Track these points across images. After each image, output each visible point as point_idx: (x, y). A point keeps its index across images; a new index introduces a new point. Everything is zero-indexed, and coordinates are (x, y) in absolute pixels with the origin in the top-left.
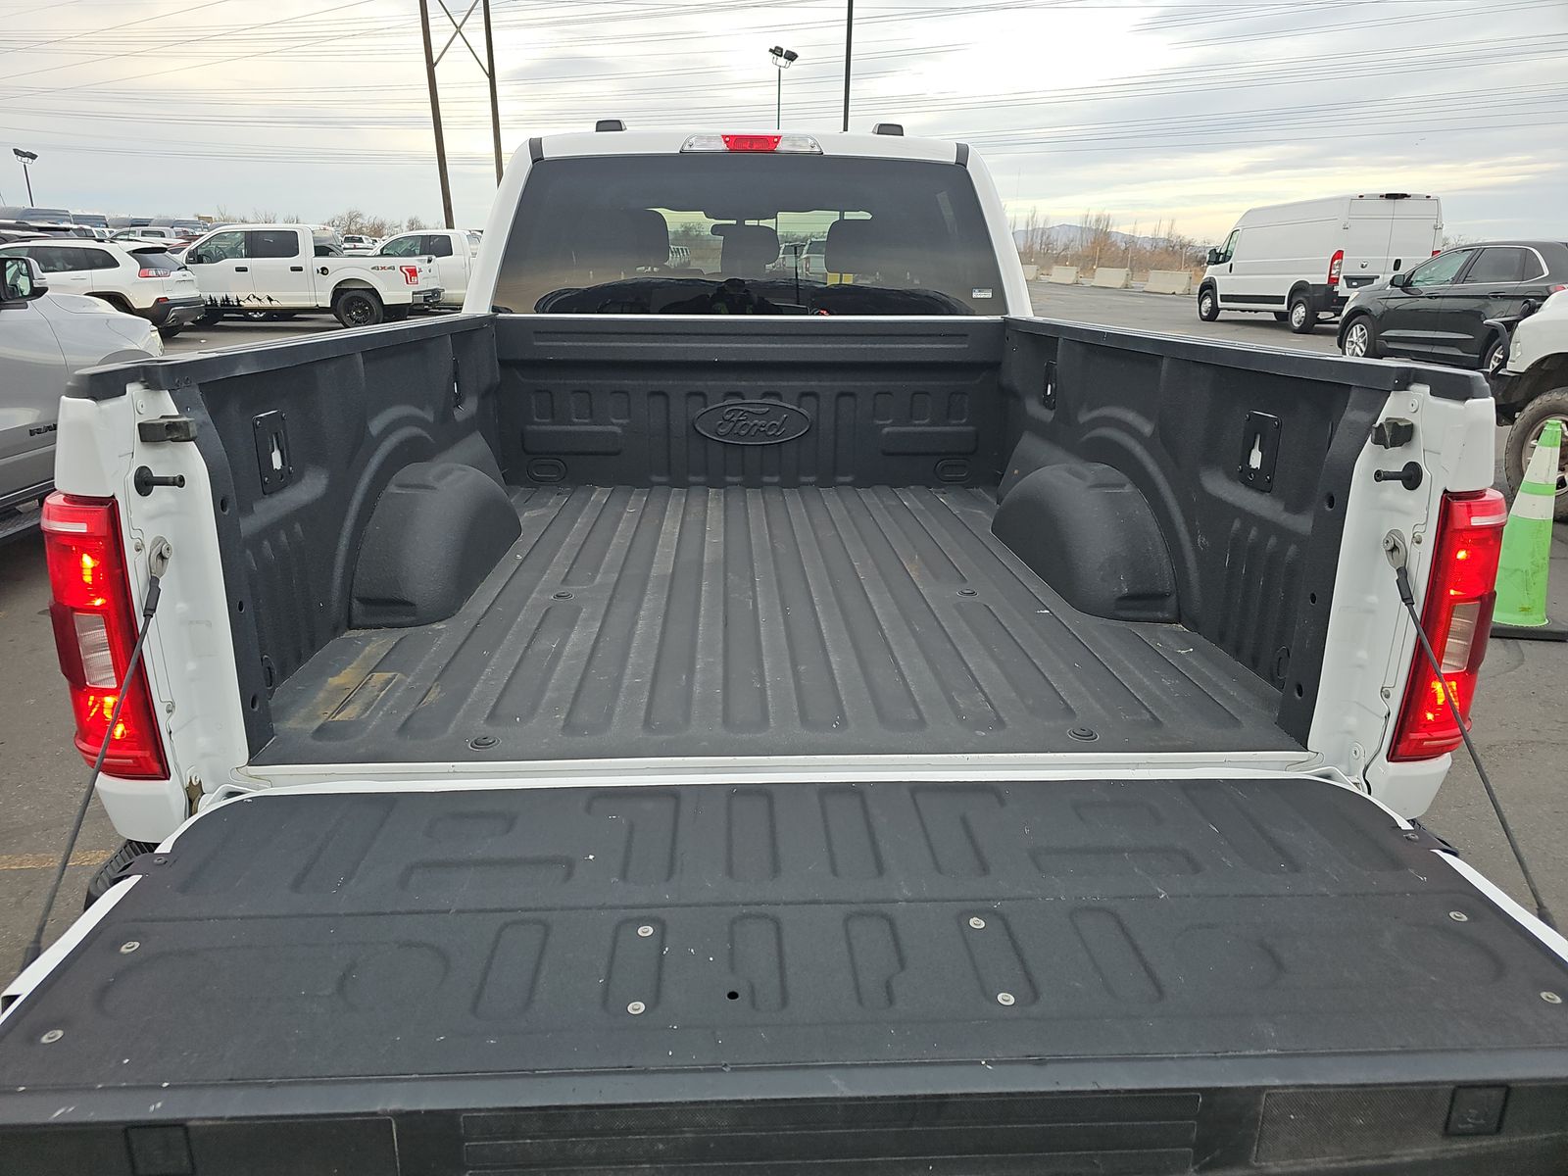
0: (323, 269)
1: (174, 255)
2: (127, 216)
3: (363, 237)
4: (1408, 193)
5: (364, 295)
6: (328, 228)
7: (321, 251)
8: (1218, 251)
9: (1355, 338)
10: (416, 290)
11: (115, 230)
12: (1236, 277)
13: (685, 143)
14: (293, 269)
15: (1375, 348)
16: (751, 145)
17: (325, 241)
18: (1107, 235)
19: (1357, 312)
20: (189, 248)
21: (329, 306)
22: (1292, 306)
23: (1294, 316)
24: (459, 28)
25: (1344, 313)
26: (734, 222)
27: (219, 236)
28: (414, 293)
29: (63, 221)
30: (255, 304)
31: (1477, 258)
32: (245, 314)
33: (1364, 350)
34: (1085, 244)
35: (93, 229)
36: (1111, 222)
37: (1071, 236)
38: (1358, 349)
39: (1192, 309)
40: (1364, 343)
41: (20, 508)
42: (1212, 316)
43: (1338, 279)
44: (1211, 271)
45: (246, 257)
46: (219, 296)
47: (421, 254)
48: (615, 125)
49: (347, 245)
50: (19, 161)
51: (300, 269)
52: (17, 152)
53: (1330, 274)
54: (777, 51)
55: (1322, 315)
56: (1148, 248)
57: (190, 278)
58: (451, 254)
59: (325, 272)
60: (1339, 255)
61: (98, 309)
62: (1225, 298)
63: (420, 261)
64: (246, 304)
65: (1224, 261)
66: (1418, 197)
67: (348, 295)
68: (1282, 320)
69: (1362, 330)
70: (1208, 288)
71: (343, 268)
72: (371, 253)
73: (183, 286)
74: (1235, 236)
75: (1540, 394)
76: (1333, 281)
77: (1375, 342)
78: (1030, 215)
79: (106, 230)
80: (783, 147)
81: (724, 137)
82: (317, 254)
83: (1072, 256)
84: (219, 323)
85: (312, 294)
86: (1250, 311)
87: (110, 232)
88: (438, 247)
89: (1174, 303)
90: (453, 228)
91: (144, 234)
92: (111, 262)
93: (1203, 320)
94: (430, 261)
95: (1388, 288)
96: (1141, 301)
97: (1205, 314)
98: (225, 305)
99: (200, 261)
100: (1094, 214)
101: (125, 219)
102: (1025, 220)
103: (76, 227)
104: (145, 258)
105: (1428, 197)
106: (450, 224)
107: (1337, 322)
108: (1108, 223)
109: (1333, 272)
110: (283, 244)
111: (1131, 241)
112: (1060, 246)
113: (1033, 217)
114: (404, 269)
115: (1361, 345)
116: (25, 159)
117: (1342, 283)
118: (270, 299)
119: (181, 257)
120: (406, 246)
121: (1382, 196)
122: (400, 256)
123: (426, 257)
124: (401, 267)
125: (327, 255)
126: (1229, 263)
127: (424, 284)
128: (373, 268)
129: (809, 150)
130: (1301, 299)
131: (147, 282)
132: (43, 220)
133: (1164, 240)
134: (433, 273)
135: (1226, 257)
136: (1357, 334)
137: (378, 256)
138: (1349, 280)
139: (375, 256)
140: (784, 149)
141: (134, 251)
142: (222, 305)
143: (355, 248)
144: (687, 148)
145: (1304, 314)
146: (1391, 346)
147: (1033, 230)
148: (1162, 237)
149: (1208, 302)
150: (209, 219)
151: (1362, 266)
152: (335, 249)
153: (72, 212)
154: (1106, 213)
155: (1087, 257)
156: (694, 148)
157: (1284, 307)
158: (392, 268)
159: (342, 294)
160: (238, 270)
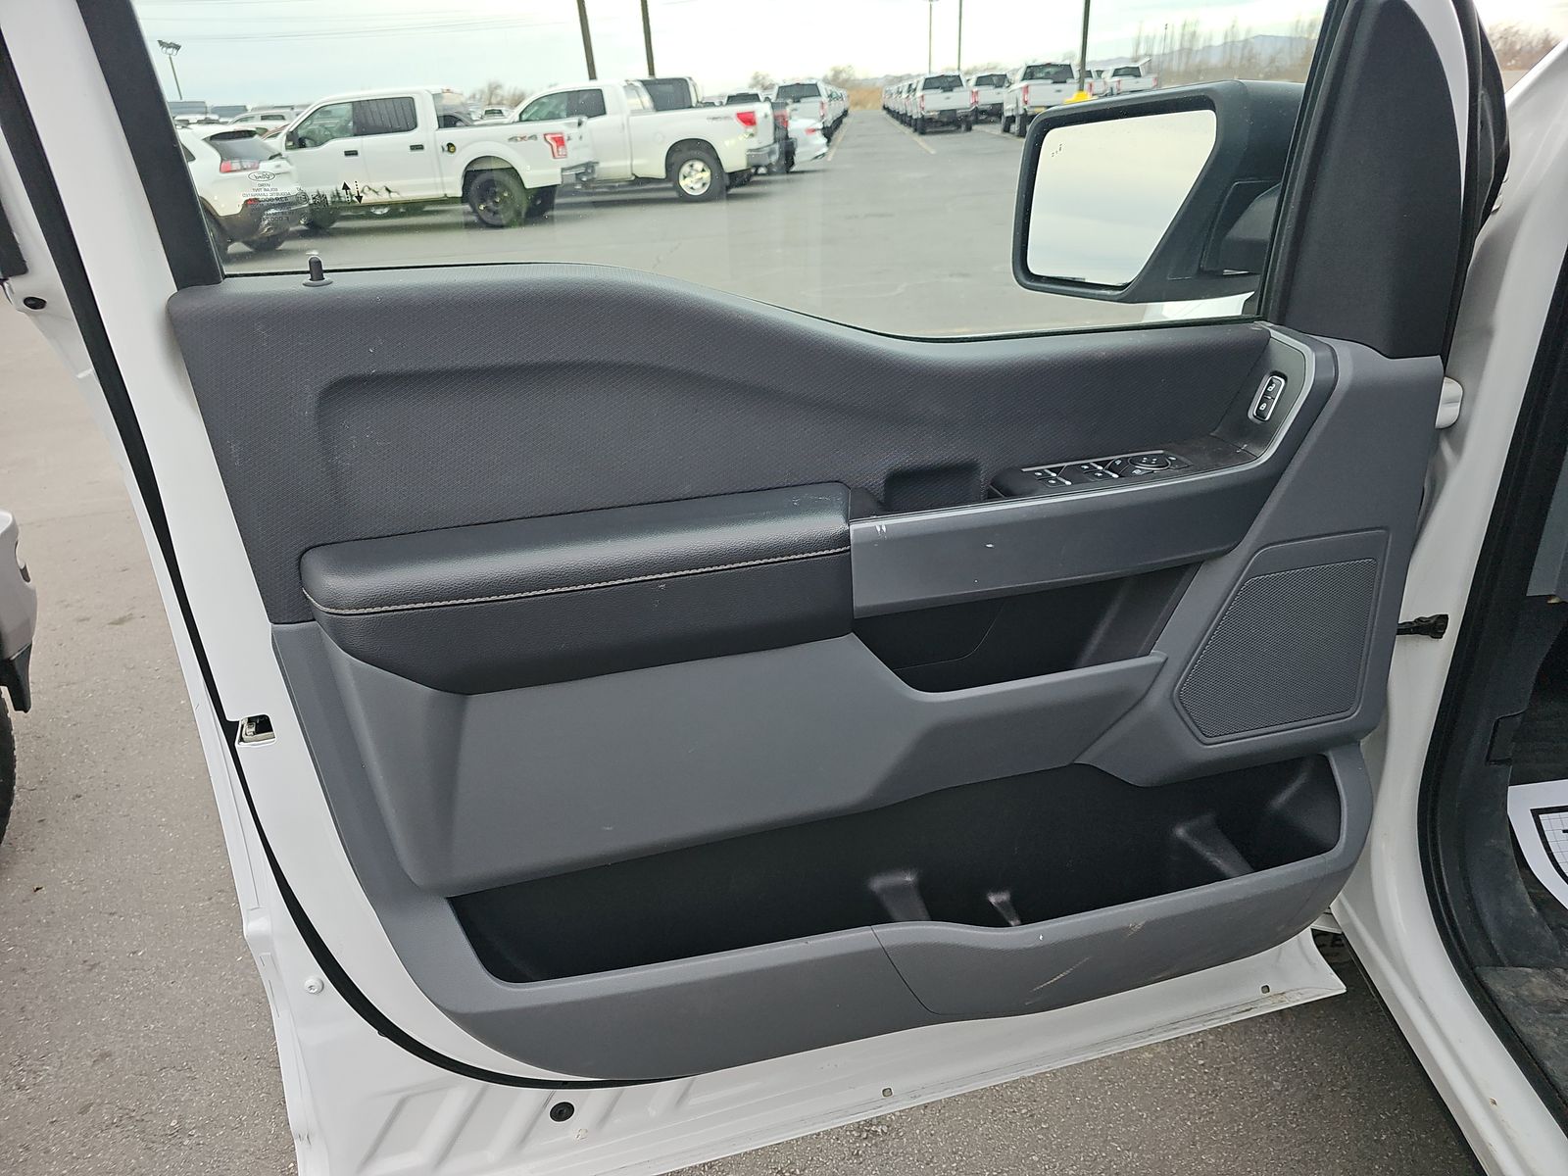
0: (450, 145)
3: (503, 109)
5: (501, 176)
7: (448, 121)
10: (565, 166)
14: (412, 148)
17: (452, 110)
20: (287, 129)
21: (460, 193)
27: (321, 110)
28: (563, 170)
30: (374, 197)
32: (366, 211)
45: (355, 136)
46: (328, 189)
47: (567, 116)
51: (421, 147)
52: (161, 42)
57: (287, 170)
58: (605, 113)
59: (452, 148)
63: (569, 124)
67: (480, 178)
71: (476, 142)
72: (507, 120)
73: (276, 180)
82: (441, 126)
84: (337, 225)
85: (438, 180)
88: (590, 104)
94: (580, 124)
98: (338, 202)
99: (301, 145)
106: (592, 76)
110: (397, 115)
113: (1233, 26)
114: (548, 137)
116: (170, 50)
118: (389, 191)
120: (549, 106)
122: (541, 119)
123: (575, 120)
124: (545, 135)
125: (454, 126)
127: (575, 156)
128: (511, 139)
131: (234, 178)
134: (584, 140)
137: (517, 122)
139: (513, 123)
141: (213, 138)
142: (333, 202)
147: (1233, 42)
152: (461, 118)
158: (534, 137)
159: (475, 176)
160: (348, 153)
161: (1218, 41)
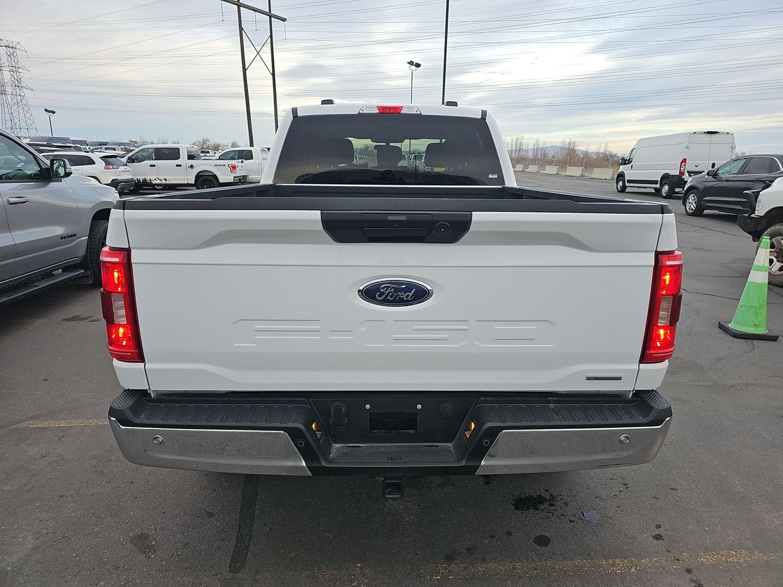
0: (191, 166)
1: (121, 159)
2: (96, 140)
3: (210, 151)
4: (718, 131)
5: (211, 178)
6: (194, 146)
7: (191, 157)
8: (625, 159)
9: (691, 201)
10: (236, 176)
11: (91, 147)
12: (634, 171)
13: (360, 110)
14: (177, 166)
15: (700, 206)
16: (390, 111)
17: (192, 152)
18: (574, 151)
19: (691, 188)
20: (128, 156)
21: (194, 183)
22: (662, 185)
23: (663, 190)
24: (258, 53)
25: (685, 188)
26: (385, 144)
27: (143, 150)
28: (234, 177)
29: (67, 143)
30: (158, 182)
31: (748, 162)
32: (153, 186)
33: (695, 206)
34: (563, 155)
35: (81, 147)
36: (576, 144)
37: (556, 151)
38: (692, 206)
39: (613, 187)
40: (695, 203)
41: (53, 273)
42: (623, 190)
43: (684, 172)
44: (622, 168)
45: (155, 160)
46: (141, 178)
47: (238, 159)
48: (330, 102)
49: (201, 155)
50: (47, 115)
51: (180, 166)
52: (46, 110)
53: (680, 170)
54: (411, 63)
55: (677, 190)
56: (595, 157)
57: (129, 170)
58: (252, 159)
59: (192, 167)
60: (684, 161)
61: (91, 183)
62: (629, 181)
63: (238, 162)
64: (155, 182)
65: (628, 164)
66: (723, 133)
67: (202, 178)
68: (658, 192)
69: (694, 197)
70: (621, 176)
71: (201, 165)
72: (214, 158)
73: (126, 173)
74: (634, 151)
75: (771, 226)
76: (682, 173)
77: (701, 203)
78: (536, 141)
79: (87, 147)
80: (403, 111)
81: (378, 107)
82: (189, 159)
83: (556, 161)
84: (141, 191)
85: (186, 177)
86: (642, 188)
87: (89, 148)
88: (247, 155)
89: (605, 184)
90: (253, 146)
91: (106, 149)
92: (91, 162)
93: (618, 192)
94: (242, 162)
95: (706, 177)
96: (589, 183)
97: (619, 189)
98: (144, 182)
99: (133, 162)
100: (567, 140)
101: (97, 142)
102: (533, 144)
103: (74, 145)
104: (108, 160)
105: (728, 133)
106: (252, 145)
107: (682, 193)
108: (574, 145)
109: (682, 169)
110: (172, 154)
111: (586, 154)
112: (550, 156)
113: (537, 142)
114: (230, 166)
115: (694, 204)
116: (50, 114)
117: (686, 174)
118: (166, 180)
119: (124, 160)
120: (231, 155)
121: (705, 133)
122: (228, 159)
123: (240, 160)
124: (228, 165)
125: (193, 159)
126: (631, 164)
127: (239, 173)
128: (215, 165)
129: (415, 112)
130: (666, 182)
131: (109, 172)
132: (58, 142)
133: (602, 153)
134: (243, 168)
135: (630, 161)
136: (691, 198)
137: (218, 160)
138: (690, 173)
139: (216, 160)
140: (404, 112)
141: (103, 157)
142: (142, 182)
143: (206, 156)
144: (361, 112)
145: (668, 189)
146: (708, 204)
147: (537, 148)
148: (601, 152)
149: (621, 183)
150: (136, 142)
151: (696, 166)
152: (196, 156)
153: (71, 139)
154: (574, 140)
155: (563, 161)
156: (365, 112)
157: (658, 186)
158: (224, 165)
159: (200, 178)
160: (151, 166)
161: (531, 147)
